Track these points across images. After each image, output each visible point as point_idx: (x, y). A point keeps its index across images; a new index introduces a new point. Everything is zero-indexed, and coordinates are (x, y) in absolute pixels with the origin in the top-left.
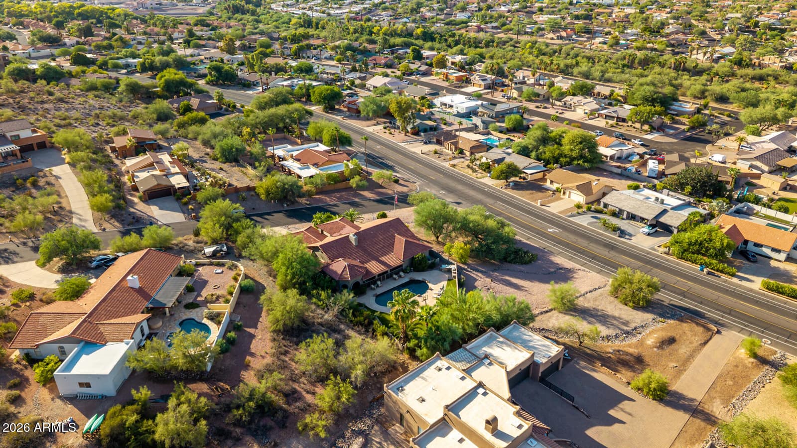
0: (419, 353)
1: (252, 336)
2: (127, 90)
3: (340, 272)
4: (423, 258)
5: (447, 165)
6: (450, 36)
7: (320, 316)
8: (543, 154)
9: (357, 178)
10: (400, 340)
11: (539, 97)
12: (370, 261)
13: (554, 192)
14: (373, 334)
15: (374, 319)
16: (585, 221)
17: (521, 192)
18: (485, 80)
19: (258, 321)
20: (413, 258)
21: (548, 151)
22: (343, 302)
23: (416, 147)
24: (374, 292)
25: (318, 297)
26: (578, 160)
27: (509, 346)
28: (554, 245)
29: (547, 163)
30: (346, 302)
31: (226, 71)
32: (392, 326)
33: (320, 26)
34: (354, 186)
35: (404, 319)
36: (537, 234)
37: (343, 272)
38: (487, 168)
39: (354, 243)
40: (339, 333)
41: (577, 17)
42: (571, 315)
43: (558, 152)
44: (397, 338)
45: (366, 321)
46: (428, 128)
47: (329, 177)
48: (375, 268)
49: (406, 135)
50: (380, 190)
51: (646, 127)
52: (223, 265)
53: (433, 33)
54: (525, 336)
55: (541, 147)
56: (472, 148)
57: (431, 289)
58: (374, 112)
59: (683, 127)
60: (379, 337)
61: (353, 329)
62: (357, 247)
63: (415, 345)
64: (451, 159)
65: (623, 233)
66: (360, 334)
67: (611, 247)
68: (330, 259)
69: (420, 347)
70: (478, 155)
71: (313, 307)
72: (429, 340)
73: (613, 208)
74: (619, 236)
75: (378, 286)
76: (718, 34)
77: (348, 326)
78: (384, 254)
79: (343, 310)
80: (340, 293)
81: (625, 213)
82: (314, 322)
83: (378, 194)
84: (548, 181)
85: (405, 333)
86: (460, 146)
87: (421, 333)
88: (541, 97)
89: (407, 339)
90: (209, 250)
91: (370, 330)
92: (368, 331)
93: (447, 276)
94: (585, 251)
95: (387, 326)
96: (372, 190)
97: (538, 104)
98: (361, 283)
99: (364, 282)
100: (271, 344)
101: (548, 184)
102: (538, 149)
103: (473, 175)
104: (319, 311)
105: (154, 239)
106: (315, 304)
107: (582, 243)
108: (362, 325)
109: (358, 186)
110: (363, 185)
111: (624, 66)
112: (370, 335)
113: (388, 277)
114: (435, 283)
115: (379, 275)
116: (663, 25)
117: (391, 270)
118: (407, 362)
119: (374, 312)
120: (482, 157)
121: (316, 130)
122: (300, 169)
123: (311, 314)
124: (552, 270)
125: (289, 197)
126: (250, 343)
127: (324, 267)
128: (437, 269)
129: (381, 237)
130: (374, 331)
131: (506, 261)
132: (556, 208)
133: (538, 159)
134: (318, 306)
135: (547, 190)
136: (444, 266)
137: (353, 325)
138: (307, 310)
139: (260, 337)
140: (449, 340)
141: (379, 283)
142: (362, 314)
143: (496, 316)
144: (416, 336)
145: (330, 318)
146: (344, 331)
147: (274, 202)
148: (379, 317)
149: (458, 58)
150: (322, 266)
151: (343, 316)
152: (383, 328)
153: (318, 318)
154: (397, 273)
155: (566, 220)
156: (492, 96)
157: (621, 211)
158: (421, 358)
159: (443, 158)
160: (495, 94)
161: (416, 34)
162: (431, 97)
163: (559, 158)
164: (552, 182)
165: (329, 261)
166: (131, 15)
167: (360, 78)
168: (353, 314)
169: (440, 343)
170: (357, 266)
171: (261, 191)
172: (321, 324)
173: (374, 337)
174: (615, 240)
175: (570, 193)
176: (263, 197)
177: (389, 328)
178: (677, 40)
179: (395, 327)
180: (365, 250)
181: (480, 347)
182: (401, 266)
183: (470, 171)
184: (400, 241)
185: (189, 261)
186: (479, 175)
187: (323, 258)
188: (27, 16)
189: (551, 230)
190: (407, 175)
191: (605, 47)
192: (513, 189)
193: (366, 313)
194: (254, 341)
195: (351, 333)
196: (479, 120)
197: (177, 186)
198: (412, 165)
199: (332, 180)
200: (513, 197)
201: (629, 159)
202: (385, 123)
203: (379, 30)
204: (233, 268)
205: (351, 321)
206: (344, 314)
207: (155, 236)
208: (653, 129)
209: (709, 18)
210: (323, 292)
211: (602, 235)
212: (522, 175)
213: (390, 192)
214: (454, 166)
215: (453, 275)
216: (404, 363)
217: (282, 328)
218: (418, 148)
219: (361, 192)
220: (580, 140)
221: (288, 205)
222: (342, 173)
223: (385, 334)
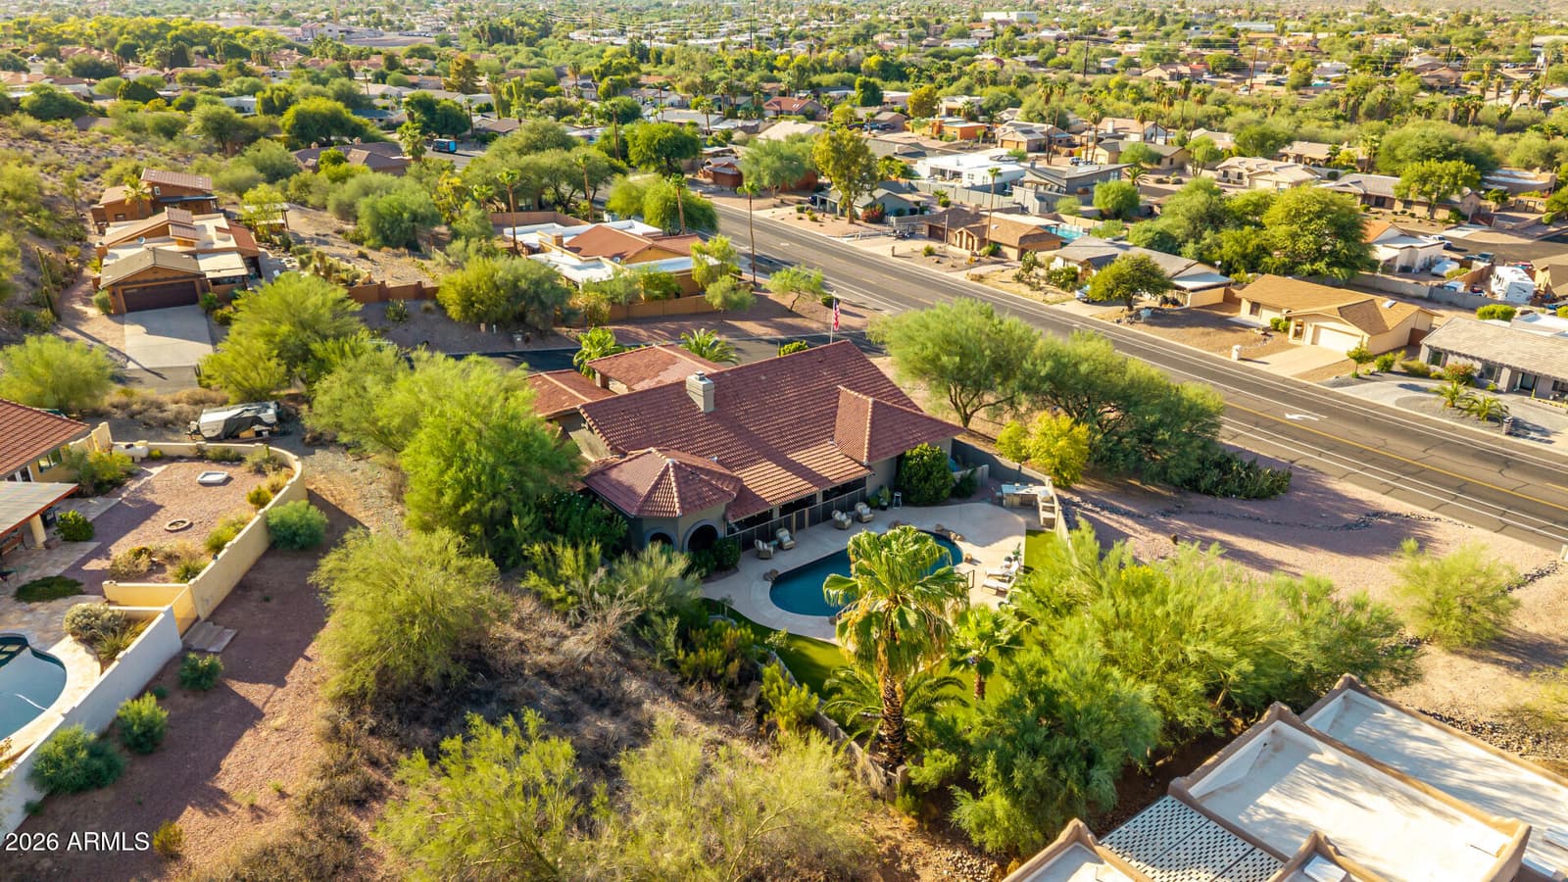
0: (966, 812)
1: (251, 715)
2: (205, 128)
3: (643, 489)
4: (937, 458)
5: (961, 277)
6: (940, 70)
7: (549, 641)
8: (1215, 249)
9: (725, 282)
10: (874, 749)
11: (1159, 163)
12: (754, 462)
13: (1266, 332)
14: (759, 719)
15: (765, 659)
16: (1386, 394)
17: (1173, 330)
18: (1030, 132)
19: (299, 652)
20: (901, 459)
21: (1229, 241)
22: (643, 589)
23: (876, 245)
24: (767, 566)
25: (550, 569)
26: (1313, 261)
27: (1379, 788)
28: (1320, 454)
29: (1228, 269)
30: (653, 588)
31: (444, 108)
32: (836, 690)
33: (663, 58)
34: (717, 302)
35: (901, 653)
36: (1257, 425)
37: (655, 487)
38: (1070, 280)
39: (700, 403)
40: (615, 714)
41: (1207, 44)
42: (1498, 662)
43: (1255, 242)
44: (861, 740)
45: (734, 667)
46: (907, 208)
47: (651, 281)
48: (770, 483)
49: (851, 222)
50: (789, 321)
51: (1443, 214)
52: (239, 459)
53: (902, 64)
54: (1412, 744)
55: (1206, 234)
56: (1023, 239)
57: (971, 561)
58: (776, 175)
59: (1533, 217)
60: (784, 735)
61: (676, 697)
62: (709, 416)
63: (947, 778)
64: (970, 265)
65: (1518, 428)
66: (707, 719)
67: (1506, 462)
68: (614, 449)
69: (975, 789)
70: (1041, 256)
71: (528, 606)
72: (1022, 759)
73: (1462, 361)
74: (1509, 434)
75: (780, 547)
76: (1521, 72)
77: (658, 684)
78: (804, 443)
79: (642, 620)
80: (635, 557)
81: (1506, 374)
82: (521, 665)
83: (780, 327)
84: (1246, 307)
85: (896, 717)
86: (993, 235)
87: (971, 720)
88: (1166, 162)
89: (901, 747)
90: (213, 419)
91: (750, 703)
92: (739, 709)
93: (1021, 519)
94: (1423, 470)
95: (816, 687)
96: (767, 319)
97: (1163, 177)
98: (722, 532)
99: (731, 531)
100: (322, 754)
101: (1244, 314)
102: (1198, 238)
103: (1037, 297)
104: (551, 623)
105: (37, 380)
106: (538, 595)
107: (1411, 451)
108: (715, 680)
109: (726, 301)
110: (743, 301)
111: (1337, 117)
112: (747, 724)
113: (814, 521)
114: (984, 542)
115: (787, 508)
116: (1399, 55)
117: (827, 495)
118: (909, 848)
119: (763, 631)
120: (1052, 260)
121: (629, 195)
122: (578, 268)
123: (518, 635)
124: (1349, 517)
125: (529, 317)
126: (228, 746)
127: (593, 474)
128: (983, 500)
129: (791, 393)
130: (764, 706)
131: (1197, 490)
132: (1285, 364)
133: (1201, 259)
134: (549, 604)
135: (1246, 326)
136: (1006, 489)
137: (677, 681)
138: (503, 616)
139: (279, 722)
140: (1111, 758)
141: (784, 534)
142: (716, 638)
143: (1302, 652)
144: (949, 737)
145: (584, 650)
146: (638, 704)
147: (489, 327)
148: (783, 653)
149: (960, 102)
150: (587, 471)
151: (638, 641)
152: (796, 697)
153: (539, 649)
154: (848, 508)
155: (1326, 394)
156: (1049, 162)
157: (1491, 370)
158: (976, 839)
159: (948, 263)
160: (1054, 160)
161: (868, 67)
162: (908, 159)
163: (1258, 258)
164: (1255, 307)
165: (611, 458)
166: (281, 40)
167: (744, 128)
168: (684, 639)
169: (1070, 774)
170: (709, 472)
171: (450, 297)
172: (546, 674)
173: (763, 732)
174: (1503, 442)
175: (1317, 329)
176: (454, 311)
177: (826, 695)
178: (1440, 78)
179: (848, 691)
180: (737, 428)
181: (1247, 789)
182: (859, 483)
183: (1026, 289)
184: (855, 410)
185: (123, 444)
186: (1050, 297)
187: (593, 450)
188: (72, 42)
189: (1295, 417)
190: (857, 296)
191: (1281, 91)
192: (1151, 324)
193: (733, 633)
194: (248, 738)
195: (665, 714)
196: (1031, 194)
197: (209, 275)
198: (871, 277)
199: (657, 287)
200: (1155, 342)
201: (1434, 270)
202: (800, 202)
203: (788, 62)
204: (268, 467)
205: (674, 665)
206: (645, 634)
207: (39, 369)
208: (1460, 218)
209: (1495, 42)
210: (569, 553)
211: (1453, 429)
212: (1169, 294)
213: (814, 325)
214: (980, 278)
215: (1044, 515)
216: (894, 852)
217: (371, 684)
218: (882, 246)
219: (738, 324)
220: (1317, 208)
221: (527, 340)
222: (686, 276)
223: (807, 722)
